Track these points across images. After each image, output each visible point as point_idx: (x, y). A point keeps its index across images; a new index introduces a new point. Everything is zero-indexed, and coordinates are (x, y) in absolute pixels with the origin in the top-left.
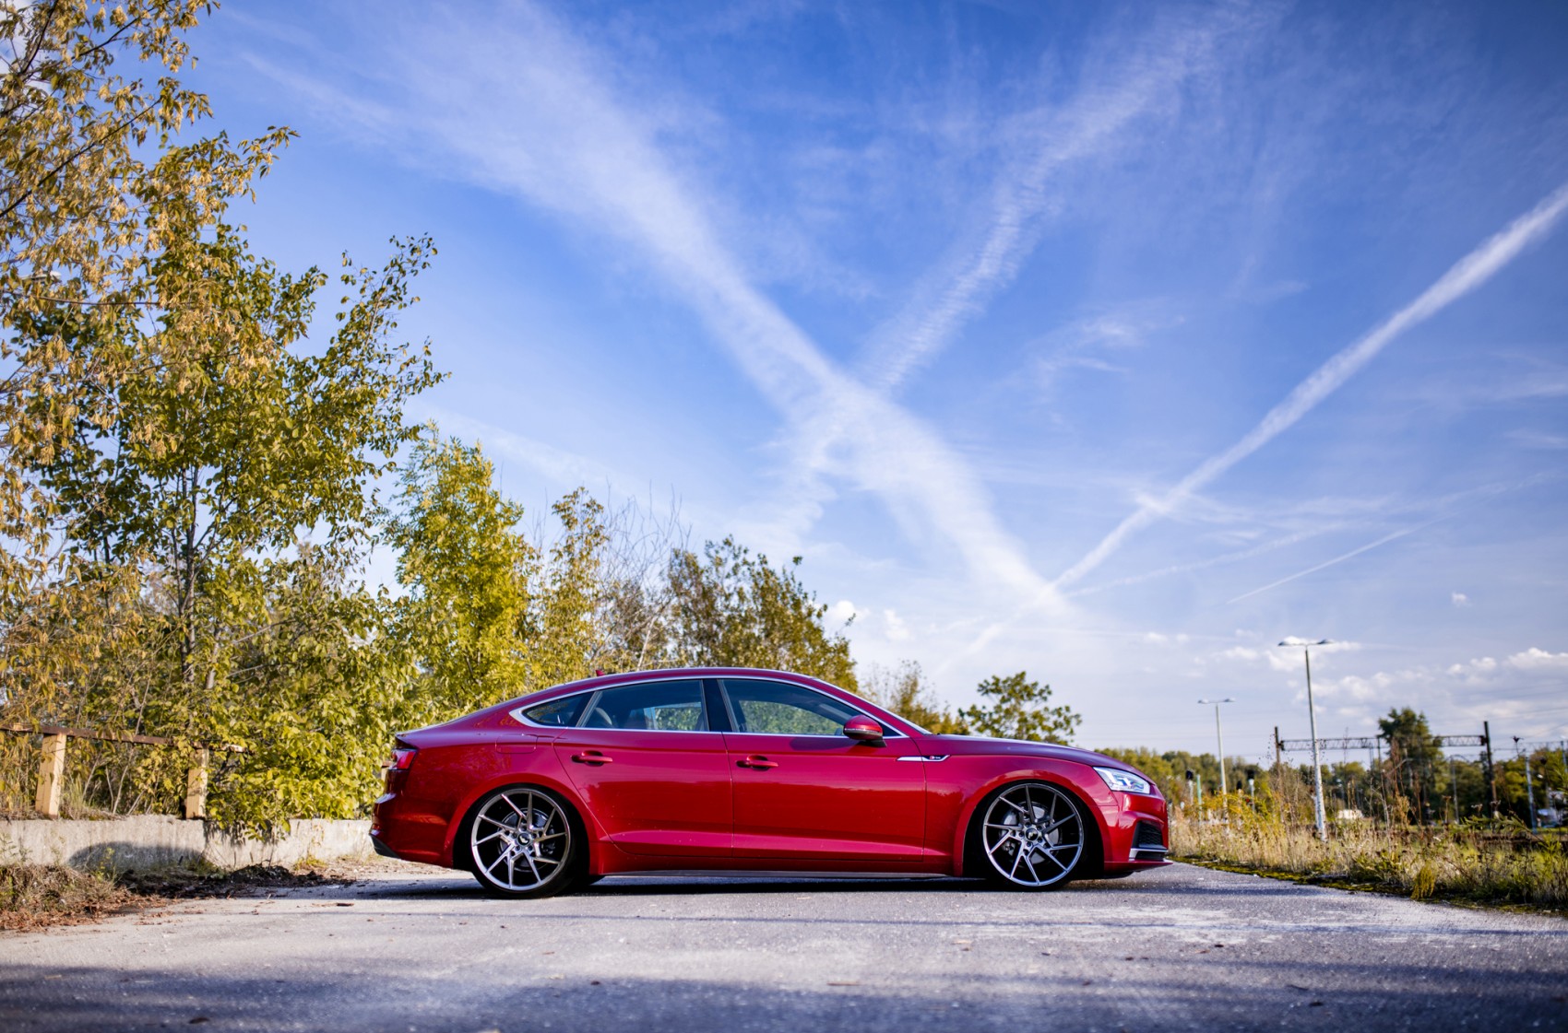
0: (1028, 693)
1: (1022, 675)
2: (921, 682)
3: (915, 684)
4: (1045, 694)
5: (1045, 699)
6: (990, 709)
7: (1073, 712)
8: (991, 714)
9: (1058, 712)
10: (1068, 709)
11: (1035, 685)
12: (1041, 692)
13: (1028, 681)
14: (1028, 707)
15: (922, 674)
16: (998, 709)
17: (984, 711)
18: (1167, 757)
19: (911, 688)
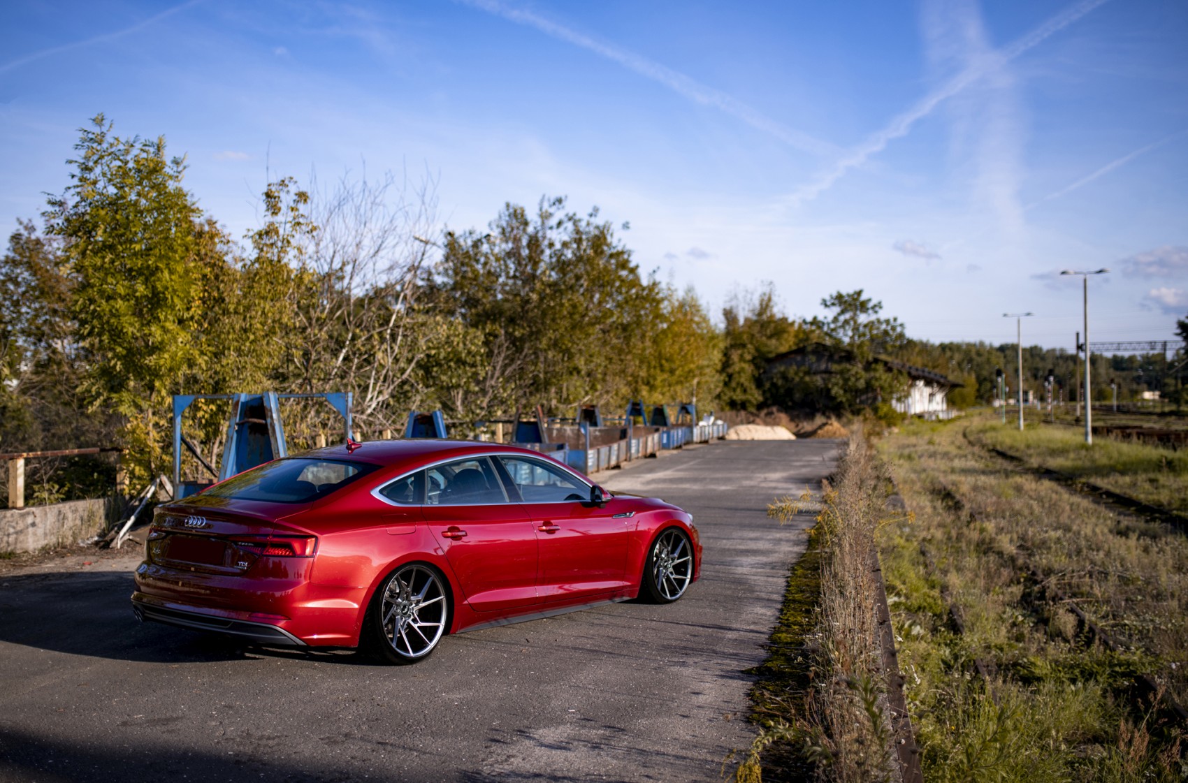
0: (863, 307)
1: (859, 293)
2: (774, 299)
3: (770, 299)
4: (877, 309)
5: (876, 312)
6: (830, 318)
7: (899, 322)
8: (828, 324)
9: (887, 322)
10: (895, 320)
11: (869, 300)
12: (873, 308)
13: (864, 297)
14: (863, 318)
15: (777, 293)
16: (835, 320)
17: (825, 321)
18: (1002, 349)
19: (766, 305)
